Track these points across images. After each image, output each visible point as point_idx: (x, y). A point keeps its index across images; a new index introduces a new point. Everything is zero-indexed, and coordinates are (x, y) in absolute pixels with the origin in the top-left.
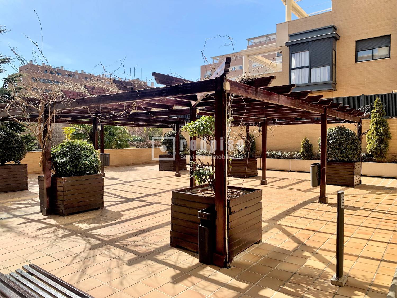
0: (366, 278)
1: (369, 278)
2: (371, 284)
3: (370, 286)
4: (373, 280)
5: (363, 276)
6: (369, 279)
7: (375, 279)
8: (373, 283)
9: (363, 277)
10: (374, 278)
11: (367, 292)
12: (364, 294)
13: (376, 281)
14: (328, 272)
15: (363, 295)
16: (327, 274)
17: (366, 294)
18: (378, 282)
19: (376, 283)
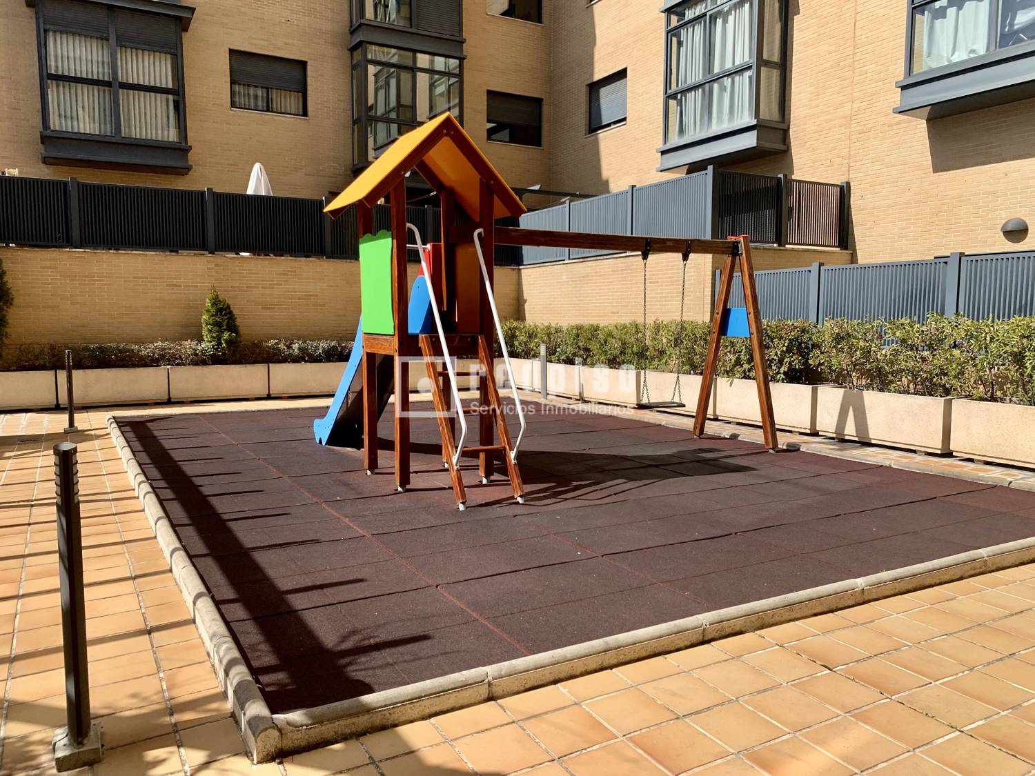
0: (145, 699)
1: (152, 695)
2: (171, 709)
3: (172, 714)
4: (166, 694)
5: (134, 696)
6: (155, 698)
7: (169, 689)
8: (173, 701)
9: (134, 701)
10: (165, 687)
11: (178, 738)
12: (174, 749)
13: (175, 693)
14: (23, 738)
15: (172, 752)
16: (21, 744)
17: (179, 747)
18: (185, 694)
19: (181, 700)
